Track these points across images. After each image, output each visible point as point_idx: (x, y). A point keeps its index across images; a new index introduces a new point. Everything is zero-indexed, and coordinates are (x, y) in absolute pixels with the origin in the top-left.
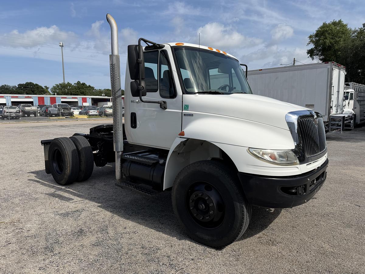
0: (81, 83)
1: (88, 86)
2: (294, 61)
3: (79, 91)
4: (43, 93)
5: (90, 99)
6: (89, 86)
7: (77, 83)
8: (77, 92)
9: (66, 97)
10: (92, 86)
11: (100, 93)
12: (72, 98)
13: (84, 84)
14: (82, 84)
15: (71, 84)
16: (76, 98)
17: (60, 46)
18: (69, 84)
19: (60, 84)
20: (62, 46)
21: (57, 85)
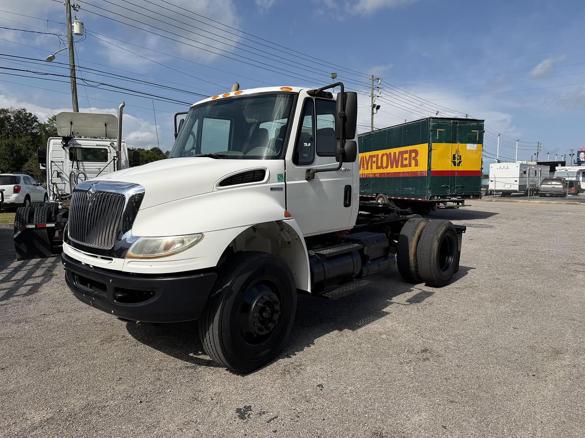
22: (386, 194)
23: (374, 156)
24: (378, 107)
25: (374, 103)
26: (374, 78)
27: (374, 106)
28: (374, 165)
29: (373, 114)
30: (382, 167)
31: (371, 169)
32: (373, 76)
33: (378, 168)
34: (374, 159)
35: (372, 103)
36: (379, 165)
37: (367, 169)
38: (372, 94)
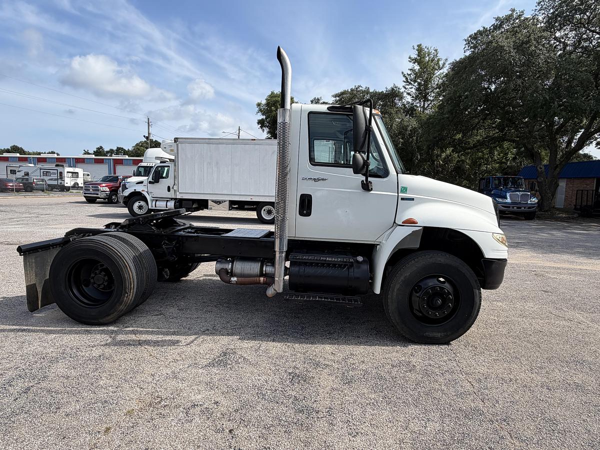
2: (239, 129)
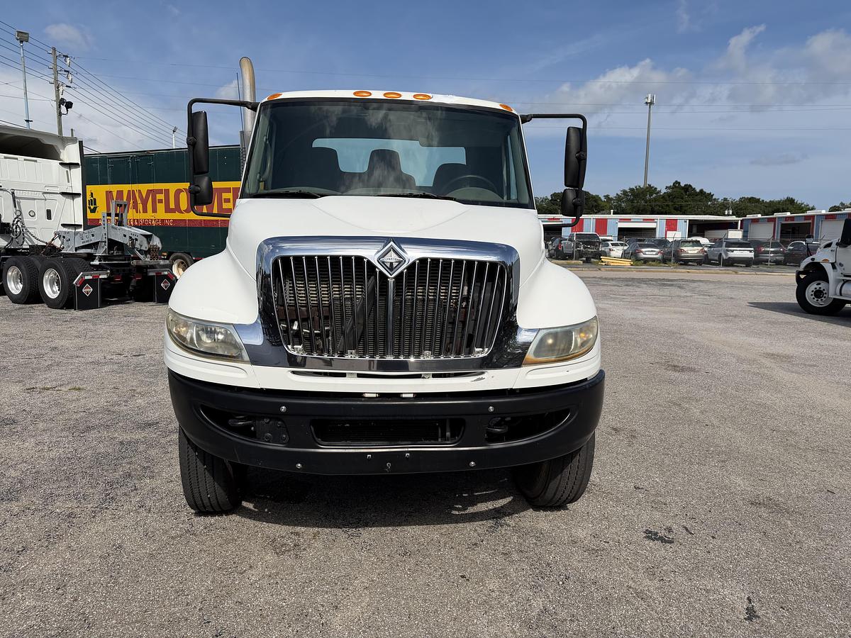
0: (682, 185)
1: (698, 191)
3: (670, 203)
4: (595, 211)
5: (685, 222)
6: (701, 191)
7: (672, 185)
8: (667, 205)
9: (630, 219)
10: (708, 192)
11: (721, 207)
12: (644, 219)
13: (688, 188)
14: (683, 188)
15: (656, 188)
16: (652, 221)
17: (647, 103)
18: (651, 190)
19: (632, 190)
20: (651, 103)
21: (625, 192)
22: (189, 254)
23: (160, 191)
24: (69, 105)
25: (61, 97)
26: (58, 54)
27: (61, 102)
28: (161, 207)
29: (60, 114)
30: (177, 209)
31: (154, 210)
32: (54, 49)
33: (168, 210)
34: (160, 196)
35: (58, 96)
36: (172, 206)
37: (145, 211)
38: (56, 80)
